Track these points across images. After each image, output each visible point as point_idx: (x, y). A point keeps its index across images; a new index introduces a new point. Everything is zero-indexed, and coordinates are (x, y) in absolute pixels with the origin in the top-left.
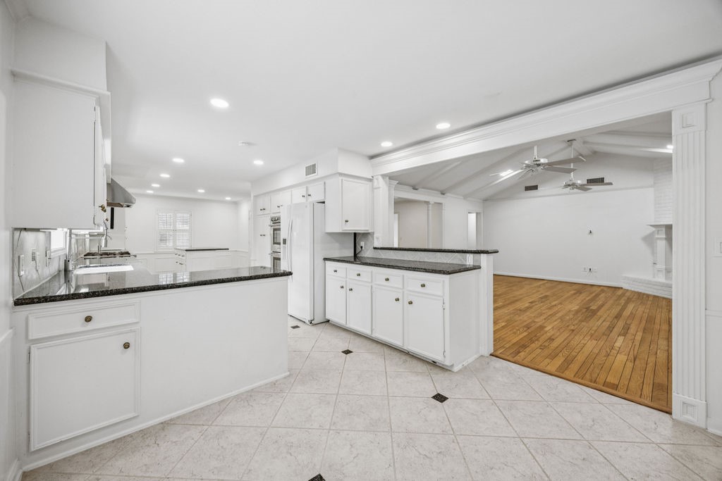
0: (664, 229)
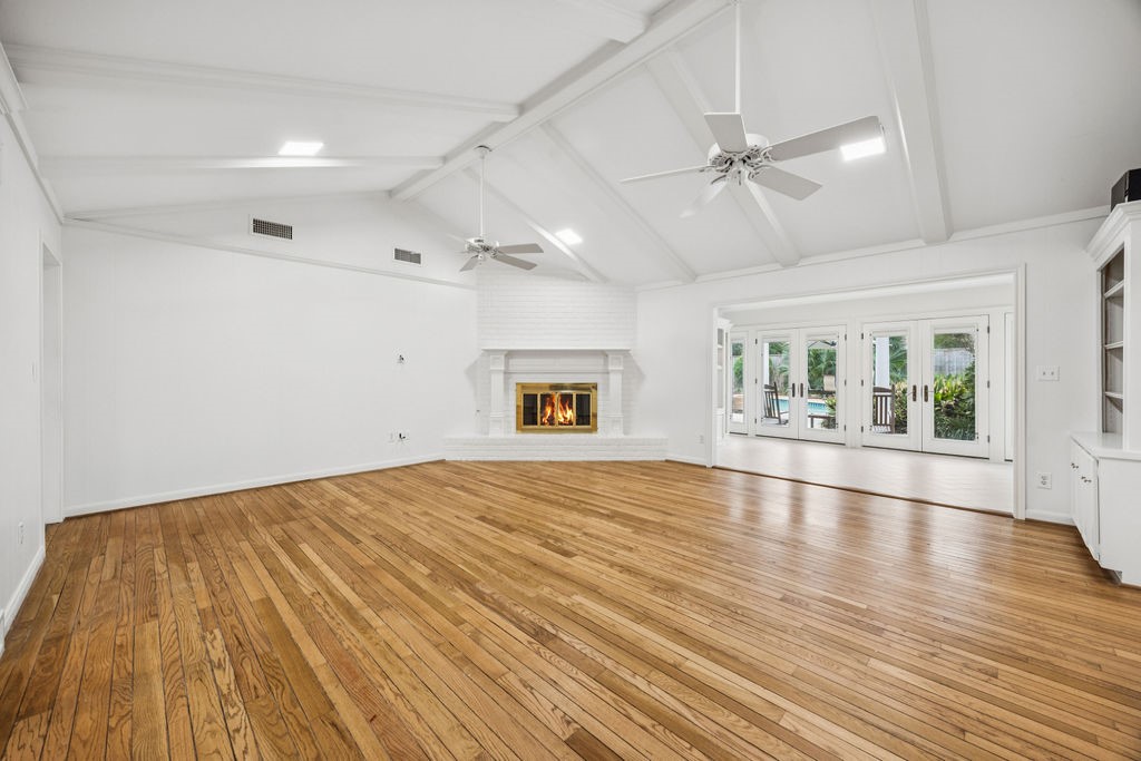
0: (503, 357)
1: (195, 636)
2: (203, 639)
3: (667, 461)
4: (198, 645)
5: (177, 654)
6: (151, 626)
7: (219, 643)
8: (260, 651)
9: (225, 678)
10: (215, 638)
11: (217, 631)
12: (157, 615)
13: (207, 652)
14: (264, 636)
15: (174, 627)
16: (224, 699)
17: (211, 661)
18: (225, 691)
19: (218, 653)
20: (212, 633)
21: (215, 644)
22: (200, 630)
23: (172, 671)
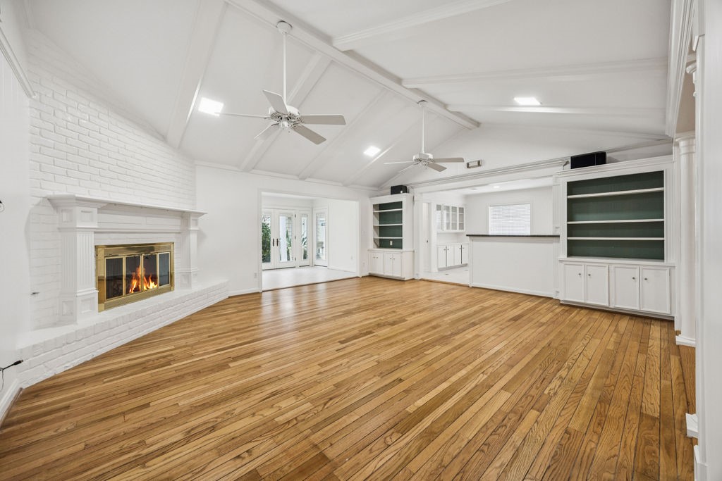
1: (558, 398)
2: (555, 394)
3: (229, 297)
4: (561, 392)
5: (573, 395)
6: (575, 426)
7: (551, 386)
8: (541, 371)
9: (563, 373)
10: (551, 389)
11: (546, 392)
12: (566, 432)
13: (560, 386)
14: (531, 376)
15: (563, 413)
16: (569, 368)
17: (562, 382)
18: (567, 370)
19: (556, 383)
20: (549, 393)
21: (553, 387)
22: (553, 399)
23: (580, 390)
